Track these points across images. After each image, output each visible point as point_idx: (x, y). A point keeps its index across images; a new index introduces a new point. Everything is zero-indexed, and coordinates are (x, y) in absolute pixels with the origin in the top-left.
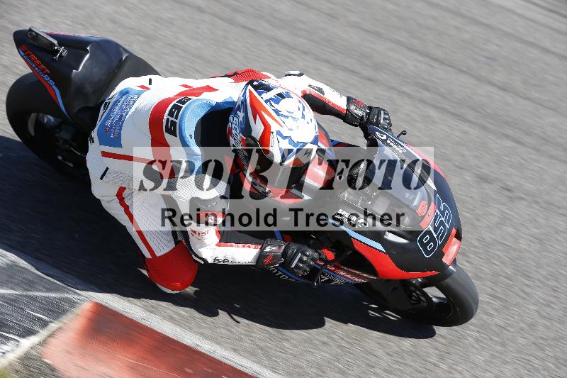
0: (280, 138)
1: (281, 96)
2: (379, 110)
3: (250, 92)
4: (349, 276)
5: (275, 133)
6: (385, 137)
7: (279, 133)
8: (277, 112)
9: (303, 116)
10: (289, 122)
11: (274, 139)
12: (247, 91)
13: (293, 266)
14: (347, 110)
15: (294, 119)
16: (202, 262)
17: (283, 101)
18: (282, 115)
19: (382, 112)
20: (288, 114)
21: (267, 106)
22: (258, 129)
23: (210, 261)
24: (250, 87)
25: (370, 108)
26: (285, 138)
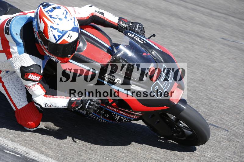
0: (53, 30)
1: (55, 8)
2: (137, 23)
3: (41, 8)
4: (127, 115)
5: (50, 27)
6: (133, 36)
7: (51, 27)
8: (51, 16)
9: (66, 17)
10: (57, 21)
11: (49, 30)
12: (39, 8)
13: (86, 108)
14: (118, 24)
15: (60, 19)
16: (40, 107)
17: (55, 11)
18: (54, 18)
19: (138, 24)
20: (57, 17)
21: (46, 14)
22: (42, 26)
23: (43, 106)
24: (41, 6)
25: (132, 23)
26: (55, 29)
